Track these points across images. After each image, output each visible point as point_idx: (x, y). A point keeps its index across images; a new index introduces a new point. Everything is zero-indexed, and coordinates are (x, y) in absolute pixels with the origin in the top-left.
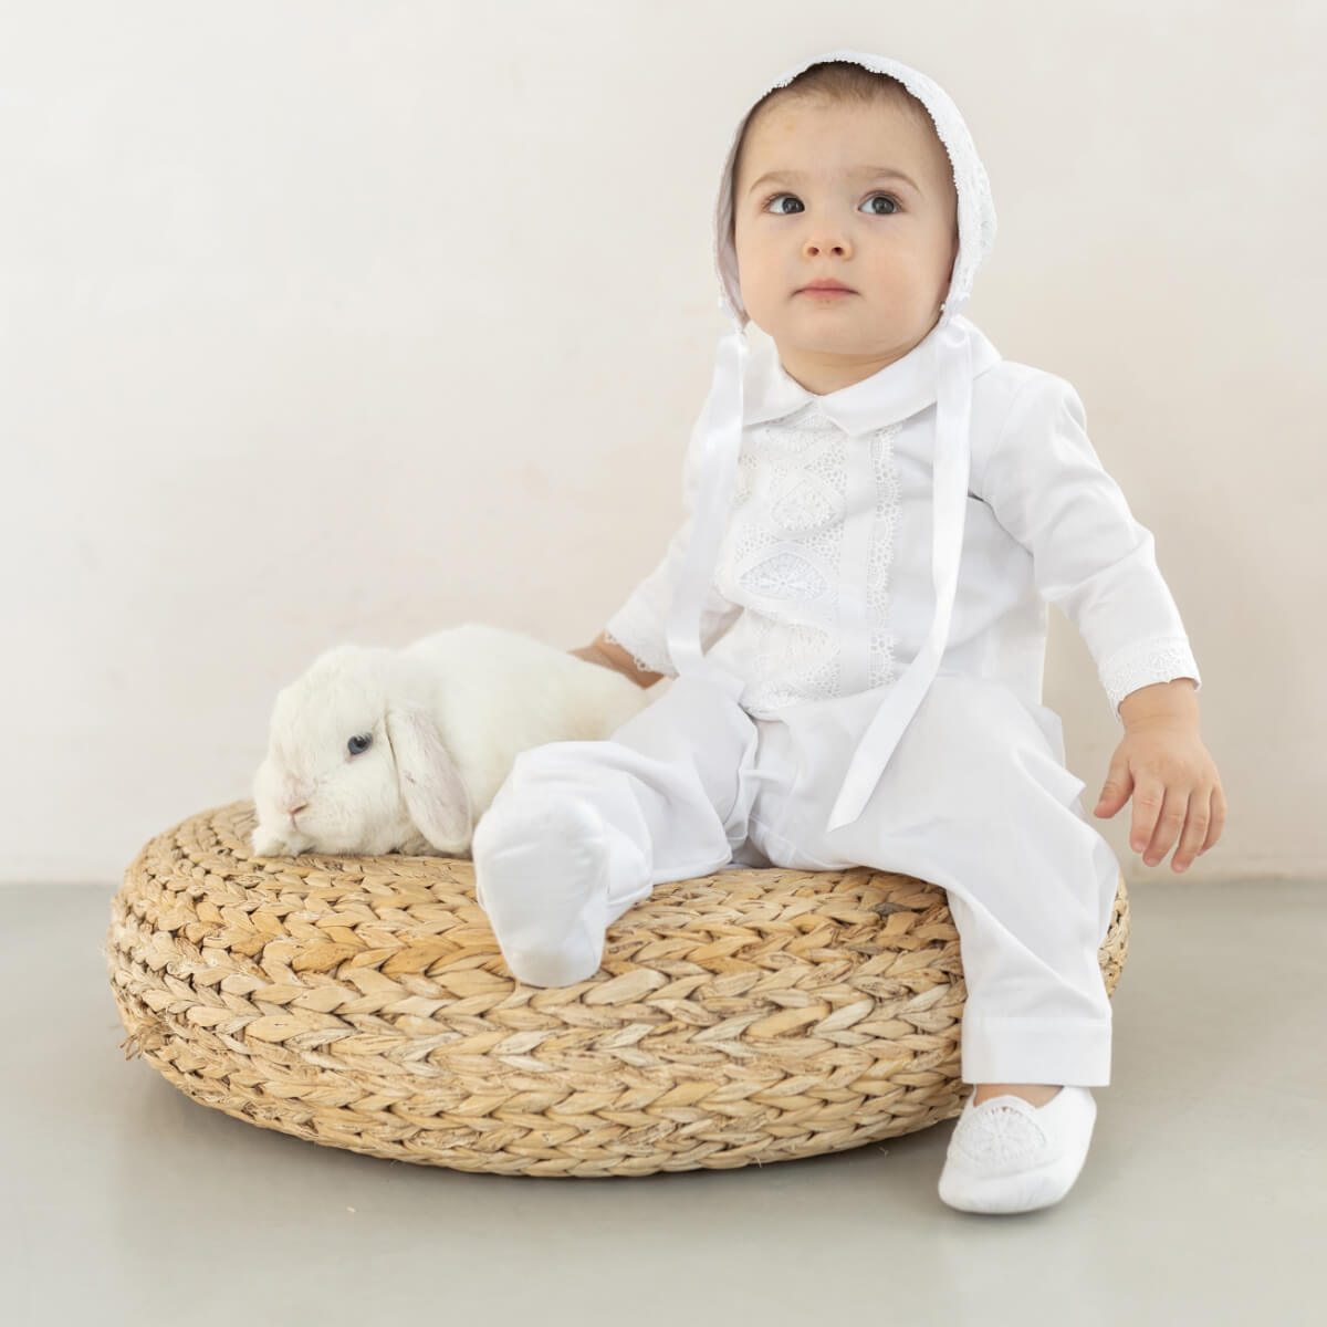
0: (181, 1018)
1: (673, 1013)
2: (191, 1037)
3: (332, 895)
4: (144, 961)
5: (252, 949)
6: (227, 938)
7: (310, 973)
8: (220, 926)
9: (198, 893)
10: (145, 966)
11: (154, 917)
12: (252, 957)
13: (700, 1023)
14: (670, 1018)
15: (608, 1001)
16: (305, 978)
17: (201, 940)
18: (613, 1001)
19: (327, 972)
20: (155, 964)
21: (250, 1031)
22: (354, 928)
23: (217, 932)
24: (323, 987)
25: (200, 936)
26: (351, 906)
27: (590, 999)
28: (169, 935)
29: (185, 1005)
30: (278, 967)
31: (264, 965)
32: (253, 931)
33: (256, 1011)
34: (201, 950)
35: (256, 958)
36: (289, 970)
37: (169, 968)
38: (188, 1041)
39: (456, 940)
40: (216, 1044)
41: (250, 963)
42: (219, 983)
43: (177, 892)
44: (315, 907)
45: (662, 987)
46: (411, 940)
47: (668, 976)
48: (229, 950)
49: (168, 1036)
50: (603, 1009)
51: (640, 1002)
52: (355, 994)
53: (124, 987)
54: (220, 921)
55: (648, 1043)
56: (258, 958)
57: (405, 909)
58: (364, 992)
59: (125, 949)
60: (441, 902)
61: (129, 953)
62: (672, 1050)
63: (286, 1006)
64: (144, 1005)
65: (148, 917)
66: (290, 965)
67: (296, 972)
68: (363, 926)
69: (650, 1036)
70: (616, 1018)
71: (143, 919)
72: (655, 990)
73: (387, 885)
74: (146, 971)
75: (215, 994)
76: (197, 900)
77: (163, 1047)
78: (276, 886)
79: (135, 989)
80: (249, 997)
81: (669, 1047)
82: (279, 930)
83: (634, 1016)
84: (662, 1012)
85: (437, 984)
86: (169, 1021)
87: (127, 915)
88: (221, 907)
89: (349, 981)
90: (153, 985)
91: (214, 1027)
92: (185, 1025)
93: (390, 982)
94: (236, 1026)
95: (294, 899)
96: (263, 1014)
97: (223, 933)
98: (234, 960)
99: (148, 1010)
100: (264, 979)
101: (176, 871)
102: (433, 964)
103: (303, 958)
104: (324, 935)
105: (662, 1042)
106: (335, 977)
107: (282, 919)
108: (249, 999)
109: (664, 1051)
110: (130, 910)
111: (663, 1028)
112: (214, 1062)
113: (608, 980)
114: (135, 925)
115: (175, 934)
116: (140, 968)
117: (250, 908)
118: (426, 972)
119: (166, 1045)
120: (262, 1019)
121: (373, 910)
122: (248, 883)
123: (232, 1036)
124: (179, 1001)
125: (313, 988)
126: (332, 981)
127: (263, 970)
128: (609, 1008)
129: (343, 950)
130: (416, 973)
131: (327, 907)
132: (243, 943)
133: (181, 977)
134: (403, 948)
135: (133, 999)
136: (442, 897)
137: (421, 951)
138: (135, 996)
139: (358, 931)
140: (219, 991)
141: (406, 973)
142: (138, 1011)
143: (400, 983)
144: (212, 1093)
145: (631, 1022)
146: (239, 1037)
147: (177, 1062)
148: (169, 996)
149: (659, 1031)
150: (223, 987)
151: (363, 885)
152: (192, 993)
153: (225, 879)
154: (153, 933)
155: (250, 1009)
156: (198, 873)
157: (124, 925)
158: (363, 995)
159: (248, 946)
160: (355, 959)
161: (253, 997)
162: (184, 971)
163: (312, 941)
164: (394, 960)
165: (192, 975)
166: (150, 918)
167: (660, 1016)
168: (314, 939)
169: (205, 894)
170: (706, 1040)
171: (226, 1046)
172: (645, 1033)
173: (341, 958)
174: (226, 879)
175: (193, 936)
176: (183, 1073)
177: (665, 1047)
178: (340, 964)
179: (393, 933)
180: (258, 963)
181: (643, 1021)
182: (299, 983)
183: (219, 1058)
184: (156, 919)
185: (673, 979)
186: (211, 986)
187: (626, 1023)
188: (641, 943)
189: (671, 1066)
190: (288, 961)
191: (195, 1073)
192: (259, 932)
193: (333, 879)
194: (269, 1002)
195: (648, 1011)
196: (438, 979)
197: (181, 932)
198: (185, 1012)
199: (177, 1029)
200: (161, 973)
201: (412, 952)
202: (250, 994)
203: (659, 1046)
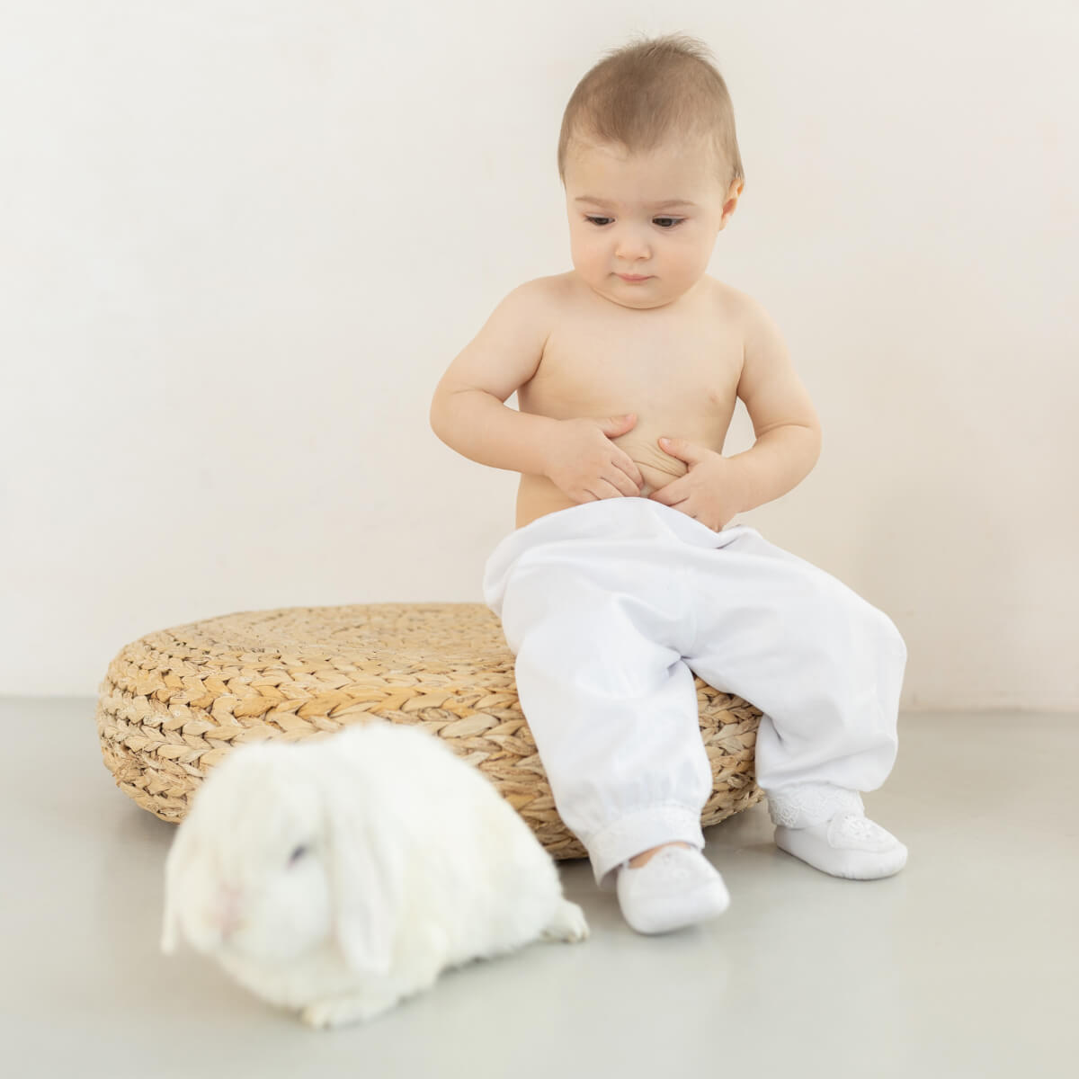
0: (153, 754)
1: (503, 745)
2: (161, 767)
3: (261, 666)
4: (127, 718)
5: (207, 703)
6: (187, 697)
7: (247, 718)
8: (181, 689)
9: (166, 669)
10: (128, 721)
11: (133, 687)
12: (205, 709)
13: (522, 753)
14: (501, 748)
15: (458, 735)
16: (243, 721)
17: (168, 700)
18: (461, 735)
19: (258, 717)
20: (135, 719)
21: (203, 760)
22: (277, 686)
23: (179, 694)
24: (256, 727)
25: (167, 697)
26: (276, 673)
27: (445, 733)
28: (145, 698)
29: (156, 745)
30: (225, 714)
31: (214, 713)
32: (205, 691)
33: (207, 745)
34: (168, 706)
35: (208, 709)
36: (232, 717)
37: (145, 721)
38: (157, 770)
39: (350, 693)
40: (178, 770)
41: (204, 713)
42: (181, 728)
43: (150, 670)
44: (250, 675)
45: (495, 726)
46: (317, 693)
47: (499, 719)
48: (188, 705)
49: (143, 769)
50: (454, 741)
51: (480, 736)
52: (279, 731)
53: (111, 738)
54: (182, 686)
55: (486, 766)
56: (209, 709)
57: (312, 674)
58: (284, 728)
59: (113, 712)
60: (336, 669)
61: (116, 715)
62: (503, 771)
63: (229, 741)
64: (127, 748)
65: (129, 688)
66: (233, 713)
67: (236, 718)
68: (283, 685)
69: (487, 761)
70: (463, 747)
71: (125, 690)
72: (490, 728)
73: (299, 659)
74: (128, 725)
75: (179, 736)
76: (165, 674)
77: (139, 777)
78: (220, 663)
79: (119, 738)
80: (203, 735)
81: (501, 769)
82: (224, 690)
83: (476, 745)
84: (495, 744)
85: (337, 722)
86: (144, 757)
87: (113, 689)
88: (181, 678)
89: (275, 722)
90: (133, 733)
91: (177, 759)
92: (156, 759)
93: (303, 722)
94: (194, 757)
95: (235, 670)
96: (213, 748)
97: (185, 693)
98: (192, 712)
99: (130, 752)
100: (214, 724)
101: (148, 657)
102: (334, 709)
103: (241, 707)
104: (256, 692)
105: (496, 766)
106: (264, 720)
107: (226, 682)
108: (203, 738)
109: (497, 771)
110: (115, 686)
111: (496, 755)
112: (176, 784)
113: (457, 721)
114: (120, 694)
115: (149, 696)
116: (124, 723)
117: (203, 676)
118: (329, 715)
119: (142, 775)
120: (212, 751)
121: (289, 675)
122: (199, 662)
123: (190, 764)
124: (153, 742)
125: (249, 728)
126: (263, 723)
127: (213, 717)
128: (458, 739)
129: (270, 701)
130: (323, 715)
131: (258, 675)
132: (199, 700)
133: (154, 726)
134: (312, 699)
135: (118, 745)
136: (336, 666)
137: (324, 700)
138: (120, 743)
139: (280, 688)
140: (181, 734)
141: (316, 715)
142: (122, 754)
143: (311, 722)
144: (173, 809)
145: (474, 750)
146: (196, 765)
147: (149, 788)
148: (144, 739)
149: (494, 757)
150: (184, 731)
151: (281, 660)
152: (162, 736)
153: (183, 660)
154: (133, 698)
155: (204, 744)
156: (164, 657)
157: (111, 696)
158: (284, 731)
159: (202, 701)
160: (279, 707)
161: (206, 736)
162: (157, 721)
163: (248, 696)
164: (307, 706)
165: (162, 724)
166: (130, 689)
167: (494, 748)
168: (250, 695)
169: (170, 670)
170: (526, 765)
171: (185, 771)
172: (483, 758)
173: (269, 706)
174: (185, 659)
175: (163, 698)
176: (153, 795)
177: (498, 769)
178: (268, 711)
179: (305, 689)
180: (209, 713)
181: (483, 751)
182: (239, 725)
183: (180, 781)
184: (136, 688)
185: (502, 721)
186: (176, 730)
187: (470, 751)
188: (479, 696)
189: (502, 782)
190: (231, 710)
191: (162, 794)
192: (209, 691)
193: (260, 657)
194: (218, 739)
195: (486, 743)
196: (337, 719)
197: (154, 695)
198: (156, 751)
199: (151, 763)
200: (139, 725)
201: (319, 701)
202: (204, 734)
203: (494, 768)
